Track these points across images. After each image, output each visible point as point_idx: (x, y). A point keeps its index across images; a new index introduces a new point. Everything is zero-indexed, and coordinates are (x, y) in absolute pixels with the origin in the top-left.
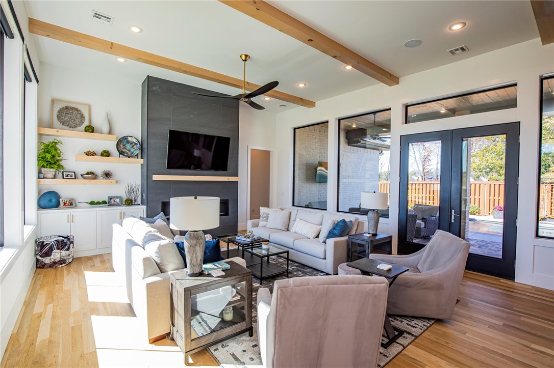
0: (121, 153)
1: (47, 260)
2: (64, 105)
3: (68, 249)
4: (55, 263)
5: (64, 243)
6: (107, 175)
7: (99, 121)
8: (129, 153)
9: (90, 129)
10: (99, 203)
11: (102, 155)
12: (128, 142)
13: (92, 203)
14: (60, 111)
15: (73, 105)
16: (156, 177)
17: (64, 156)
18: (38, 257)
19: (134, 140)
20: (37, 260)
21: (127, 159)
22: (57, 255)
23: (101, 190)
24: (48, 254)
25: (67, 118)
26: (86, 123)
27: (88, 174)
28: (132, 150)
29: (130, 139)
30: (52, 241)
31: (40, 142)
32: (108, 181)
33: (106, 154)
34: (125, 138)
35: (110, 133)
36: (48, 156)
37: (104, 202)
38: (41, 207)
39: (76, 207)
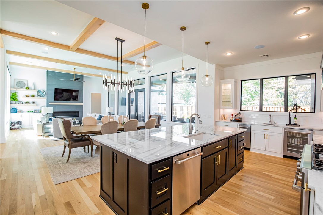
0: (38, 95)
1: (14, 127)
2: (19, 81)
3: (20, 125)
4: (16, 128)
5: (19, 123)
6: (34, 103)
7: (30, 85)
8: (41, 95)
9: (27, 88)
10: (30, 112)
11: (32, 96)
12: (41, 92)
13: (28, 112)
14: (17, 83)
15: (21, 81)
16: (50, 103)
17: (18, 97)
18: (11, 127)
19: (43, 91)
20: (11, 128)
21: (41, 97)
22: (17, 126)
23: (32, 107)
24: (14, 126)
25: (19, 85)
26: (26, 86)
27: (27, 102)
28: (43, 95)
29: (41, 91)
30: (15, 122)
31: (11, 93)
32: (34, 104)
33: (33, 96)
34: (40, 90)
35: (34, 89)
36: (14, 97)
37: (33, 112)
38: (11, 112)
39: (23, 113)
